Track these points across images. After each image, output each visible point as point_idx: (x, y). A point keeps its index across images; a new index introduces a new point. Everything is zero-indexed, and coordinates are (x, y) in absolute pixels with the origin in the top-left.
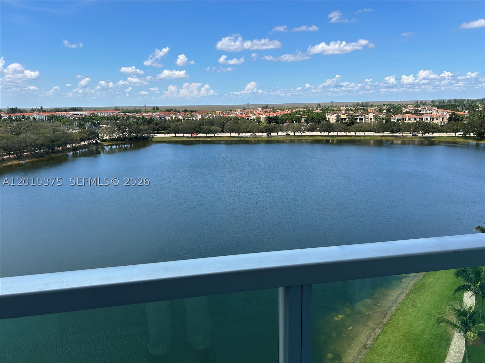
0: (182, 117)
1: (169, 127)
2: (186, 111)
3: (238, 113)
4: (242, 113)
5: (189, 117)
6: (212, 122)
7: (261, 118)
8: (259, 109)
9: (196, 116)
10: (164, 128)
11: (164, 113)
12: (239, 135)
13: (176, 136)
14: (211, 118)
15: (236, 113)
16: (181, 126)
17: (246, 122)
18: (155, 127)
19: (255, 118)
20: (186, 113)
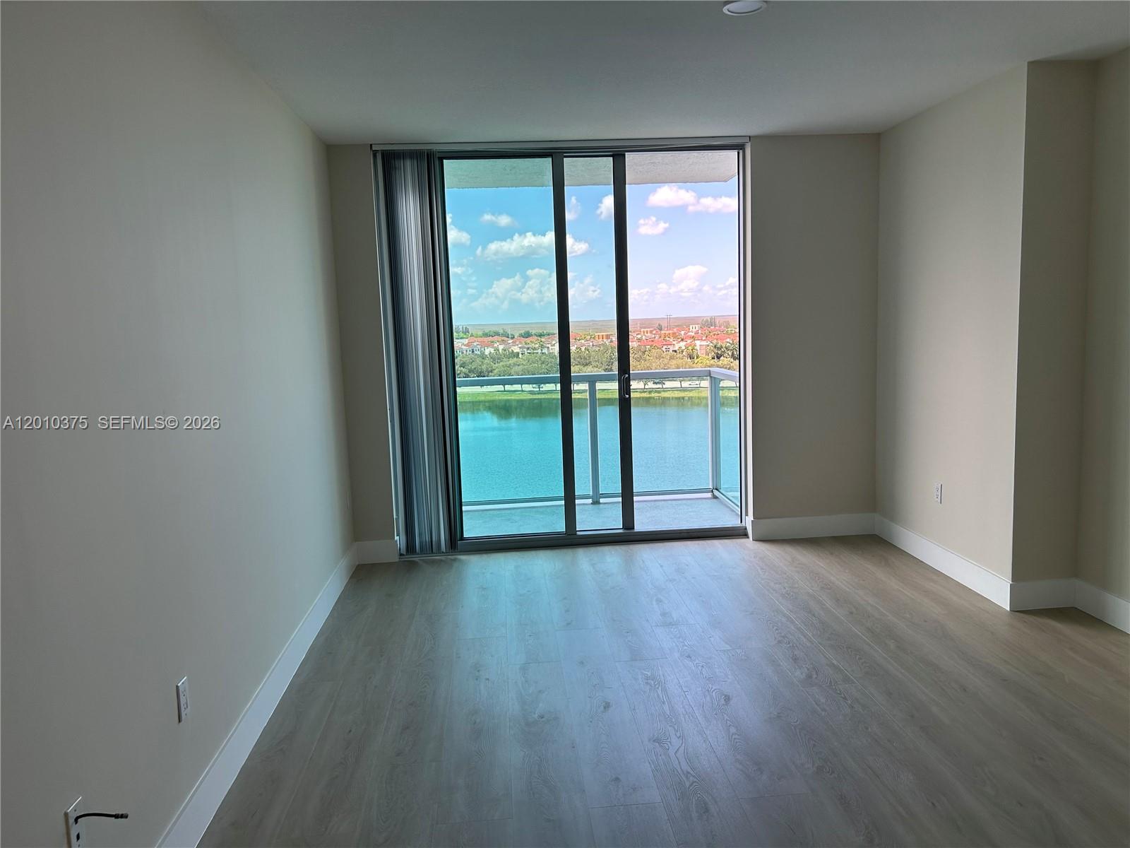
0: (520, 348)
1: (491, 372)
2: (527, 335)
3: (644, 337)
4: (653, 336)
5: (535, 349)
6: (585, 359)
7: (698, 347)
8: (694, 326)
9: (549, 346)
10: (481, 372)
11: (480, 339)
12: (647, 387)
13: (505, 391)
14: (583, 349)
15: (639, 336)
16: (516, 367)
17: (663, 358)
18: (461, 371)
19: (684, 348)
20: (528, 340)
